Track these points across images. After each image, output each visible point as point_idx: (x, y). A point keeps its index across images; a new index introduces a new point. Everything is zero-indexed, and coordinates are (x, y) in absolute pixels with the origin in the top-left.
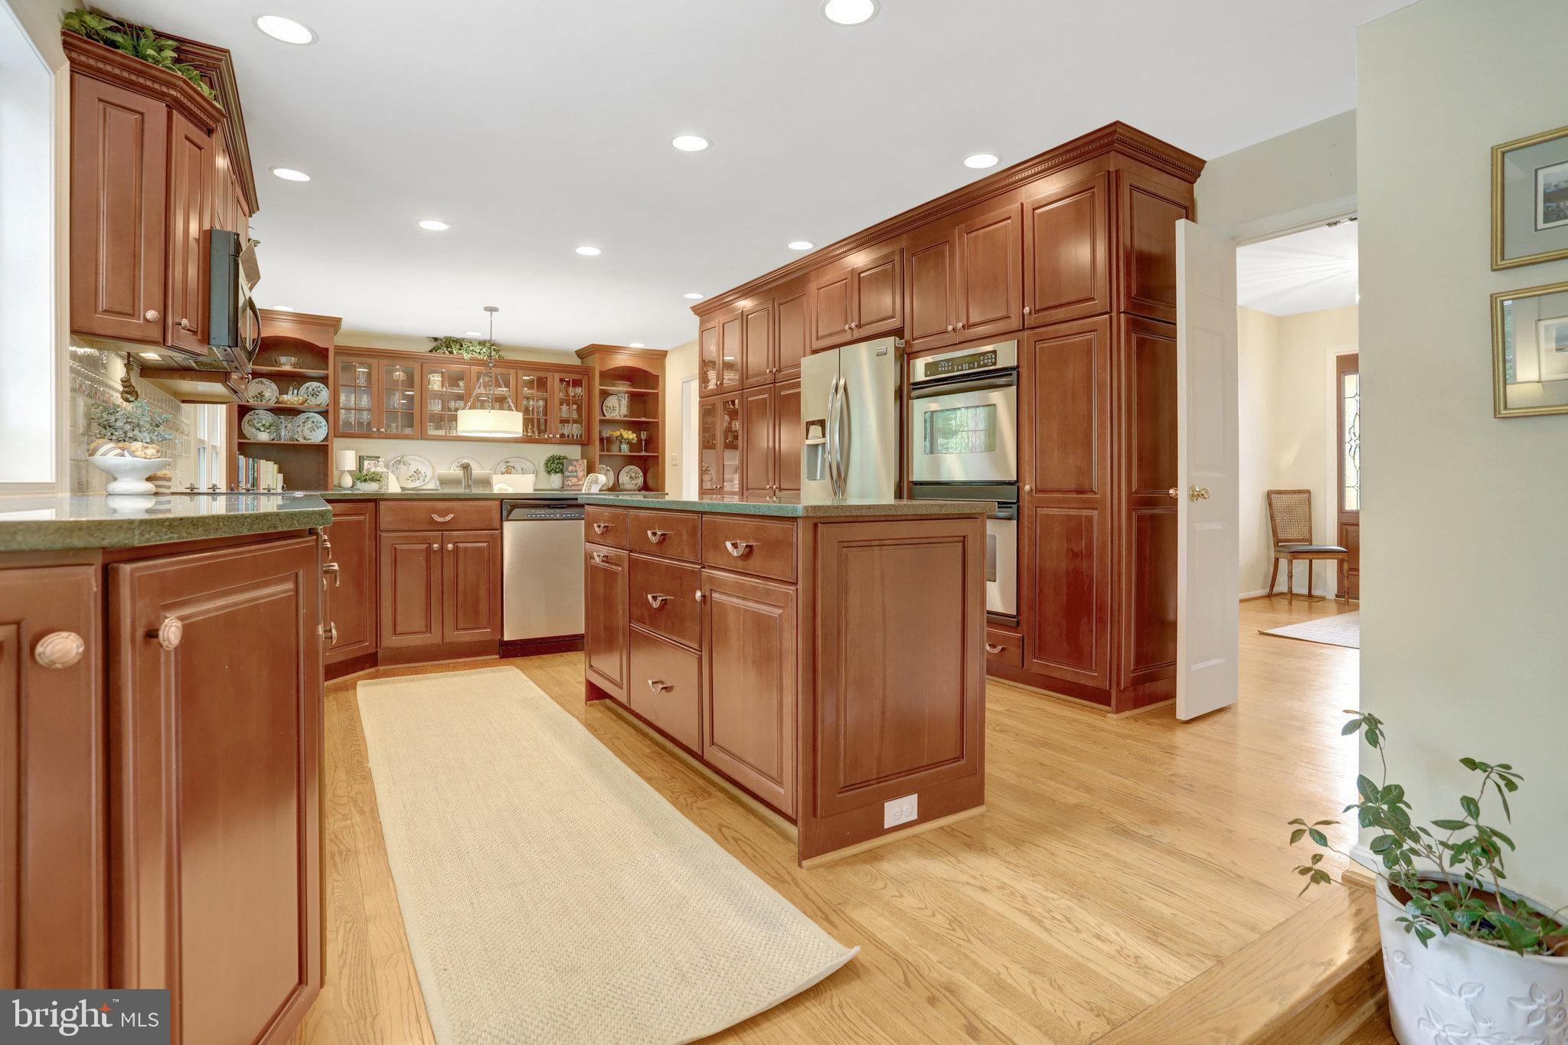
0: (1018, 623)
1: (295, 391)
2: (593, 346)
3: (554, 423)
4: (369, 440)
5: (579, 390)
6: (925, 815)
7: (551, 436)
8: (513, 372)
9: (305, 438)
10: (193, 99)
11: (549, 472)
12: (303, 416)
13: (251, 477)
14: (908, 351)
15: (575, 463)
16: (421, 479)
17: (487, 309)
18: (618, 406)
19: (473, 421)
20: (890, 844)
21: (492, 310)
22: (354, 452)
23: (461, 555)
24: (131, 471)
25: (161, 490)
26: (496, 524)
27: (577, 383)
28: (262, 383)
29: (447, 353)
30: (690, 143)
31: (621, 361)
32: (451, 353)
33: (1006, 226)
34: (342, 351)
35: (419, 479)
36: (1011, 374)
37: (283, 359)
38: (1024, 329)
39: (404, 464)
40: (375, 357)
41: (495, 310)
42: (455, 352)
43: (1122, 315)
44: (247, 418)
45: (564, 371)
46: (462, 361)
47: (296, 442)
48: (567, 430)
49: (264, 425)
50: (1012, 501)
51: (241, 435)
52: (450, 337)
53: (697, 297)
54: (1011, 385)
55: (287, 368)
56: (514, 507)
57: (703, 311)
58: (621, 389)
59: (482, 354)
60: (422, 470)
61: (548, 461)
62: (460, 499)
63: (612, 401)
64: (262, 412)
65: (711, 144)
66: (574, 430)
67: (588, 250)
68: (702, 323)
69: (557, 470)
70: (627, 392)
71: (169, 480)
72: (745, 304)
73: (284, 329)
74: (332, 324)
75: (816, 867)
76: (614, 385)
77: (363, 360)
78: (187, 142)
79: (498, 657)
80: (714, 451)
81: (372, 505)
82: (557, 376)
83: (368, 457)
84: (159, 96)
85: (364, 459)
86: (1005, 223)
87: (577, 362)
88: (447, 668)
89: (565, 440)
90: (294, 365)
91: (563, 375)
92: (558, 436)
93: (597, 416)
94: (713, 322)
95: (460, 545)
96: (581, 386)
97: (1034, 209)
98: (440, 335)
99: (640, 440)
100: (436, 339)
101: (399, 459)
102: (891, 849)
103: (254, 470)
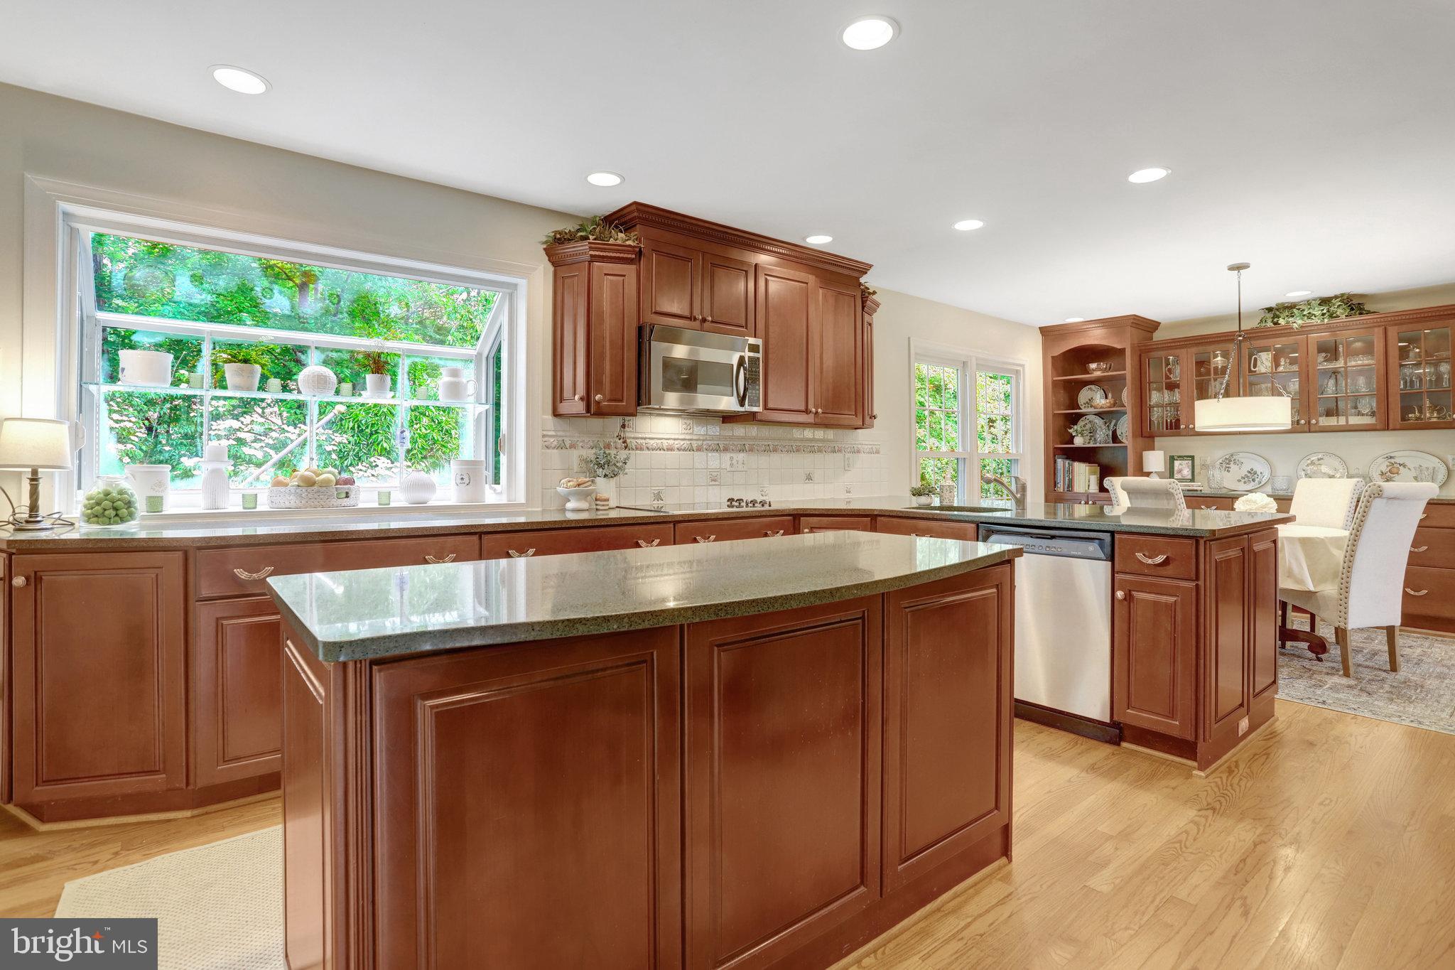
13: (1067, 478)
16: (1257, 480)
17: (1232, 268)
21: (1238, 268)
22: (1163, 452)
28: (1090, 389)
35: (1254, 480)
37: (1093, 366)
39: (1235, 463)
40: (1184, 346)
60: (1258, 469)
73: (1096, 337)
77: (1173, 351)
83: (1180, 457)
85: (1178, 460)
90: (1106, 371)
98: (1268, 304)
101: (1227, 457)
103: (1070, 472)
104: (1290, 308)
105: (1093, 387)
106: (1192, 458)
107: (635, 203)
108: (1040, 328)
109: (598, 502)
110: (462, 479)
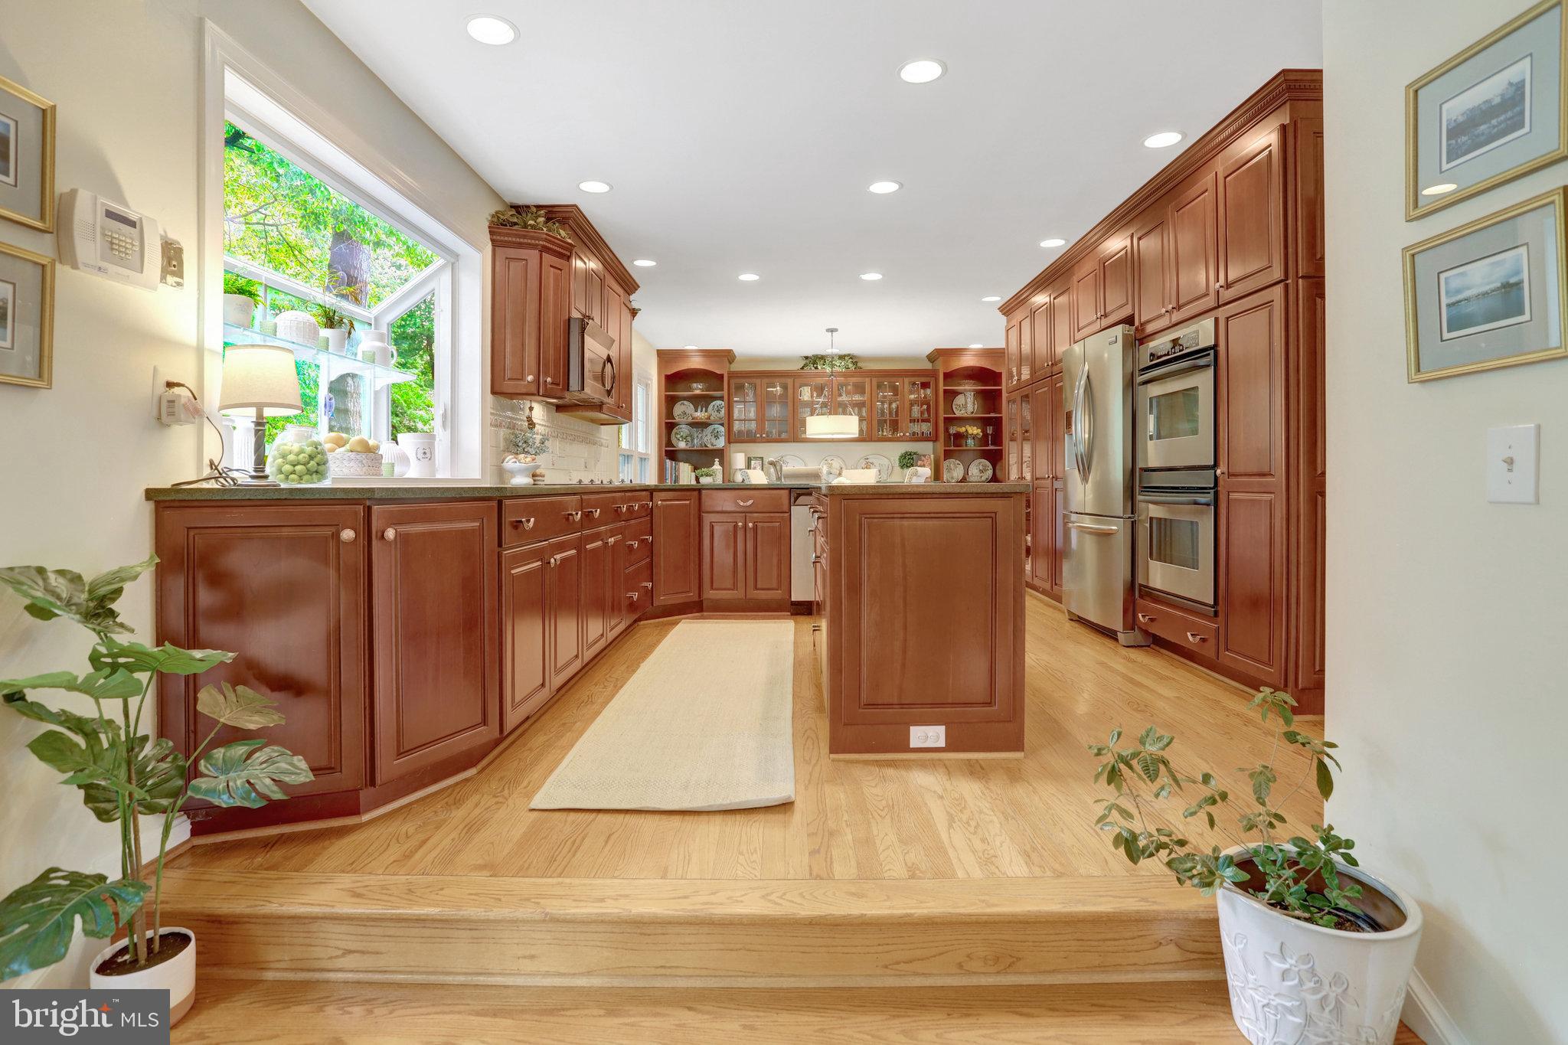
0: (1216, 614)
1: (704, 409)
2: (937, 350)
3: (904, 423)
4: (757, 444)
5: (928, 391)
6: (952, 745)
7: (902, 434)
8: (867, 380)
9: (712, 445)
10: (554, 242)
11: (902, 467)
12: (711, 428)
13: (674, 475)
14: (1138, 337)
15: (923, 458)
17: (828, 330)
18: (967, 403)
19: (818, 426)
20: (913, 760)
21: (832, 331)
23: (759, 532)
24: (521, 471)
25: (536, 483)
26: (786, 508)
27: (925, 385)
29: (813, 368)
30: (884, 187)
31: (968, 361)
32: (816, 368)
33: (1204, 200)
34: (733, 375)
36: (1209, 354)
37: (695, 385)
38: (1219, 306)
40: (757, 377)
41: (836, 330)
42: (819, 367)
43: (1300, 281)
44: (674, 431)
45: (913, 376)
46: (824, 375)
47: (704, 448)
48: (916, 428)
49: (682, 436)
50: (1210, 486)
51: (669, 443)
52: (817, 355)
53: (997, 300)
54: (1208, 366)
55: (698, 392)
56: (799, 495)
57: (1007, 309)
58: (967, 387)
59: (839, 367)
61: (901, 457)
62: (758, 489)
63: (959, 400)
64: (684, 426)
65: (901, 185)
66: (926, 428)
67: (873, 276)
68: (1008, 322)
69: (909, 465)
70: (974, 390)
71: (543, 476)
72: (1041, 299)
73: (696, 363)
74: (727, 355)
75: (839, 761)
76: (960, 385)
77: (751, 380)
78: (552, 269)
79: (789, 614)
80: (1015, 442)
81: (696, 493)
82: (907, 380)
83: (756, 457)
84: (533, 247)
85: (751, 460)
86: (1202, 196)
87: (928, 366)
88: (747, 618)
89: (916, 438)
90: (702, 390)
91: (913, 379)
92: (908, 434)
93: (942, 415)
94: (1013, 321)
95: (759, 524)
96: (929, 388)
97: (1225, 178)
98: (809, 354)
99: (985, 435)
100: (807, 358)
102: (906, 765)
103: (677, 470)
104: (822, 358)
105: (685, 402)
106: (762, 458)
107: (575, 206)
108: (658, 351)
109: (536, 478)
110: (425, 453)
